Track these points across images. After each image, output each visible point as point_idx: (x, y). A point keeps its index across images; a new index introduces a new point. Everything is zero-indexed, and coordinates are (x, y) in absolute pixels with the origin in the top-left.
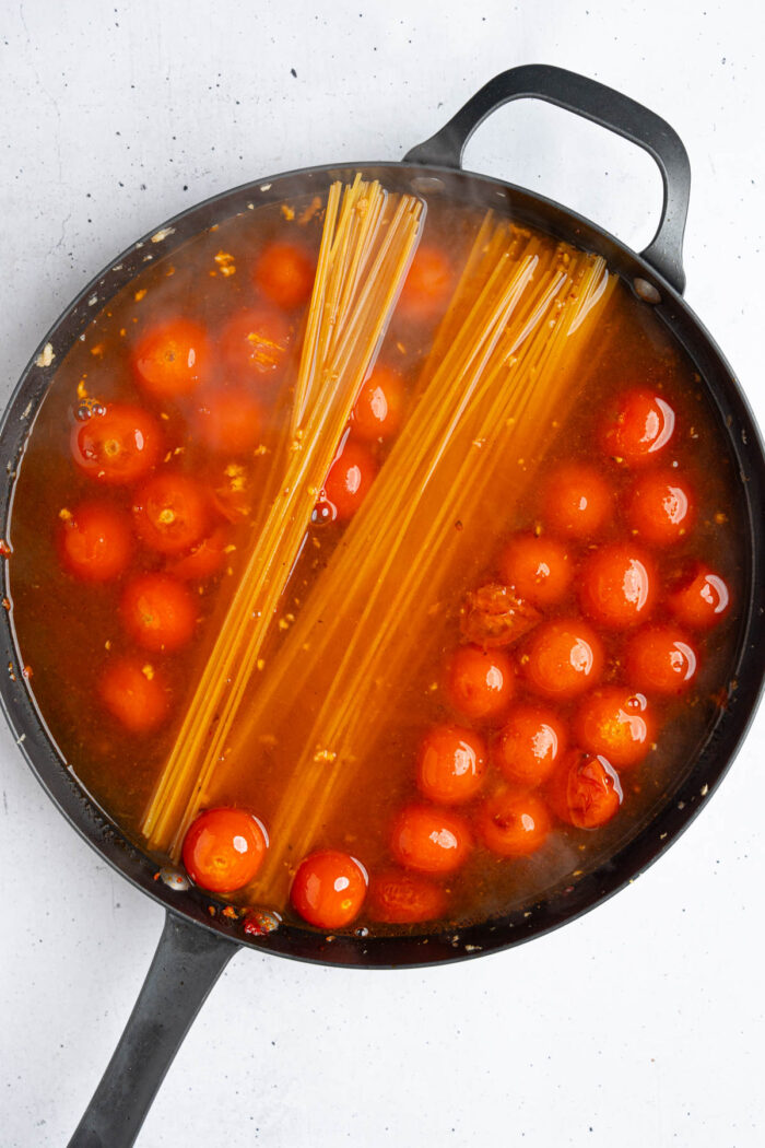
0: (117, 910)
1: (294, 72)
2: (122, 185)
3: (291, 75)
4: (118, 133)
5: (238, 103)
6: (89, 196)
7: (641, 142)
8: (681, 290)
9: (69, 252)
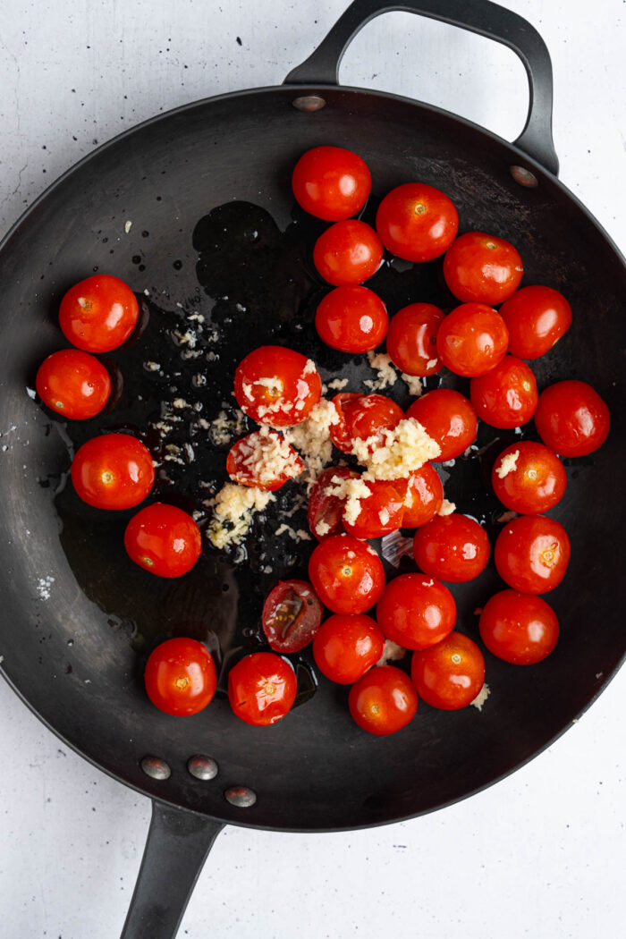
0: (48, 804)
1: (239, 40)
2: (75, 139)
3: (237, 43)
4: (74, 91)
5: (186, 67)
6: (45, 148)
7: (503, 40)
8: (555, 171)
9: (24, 199)
